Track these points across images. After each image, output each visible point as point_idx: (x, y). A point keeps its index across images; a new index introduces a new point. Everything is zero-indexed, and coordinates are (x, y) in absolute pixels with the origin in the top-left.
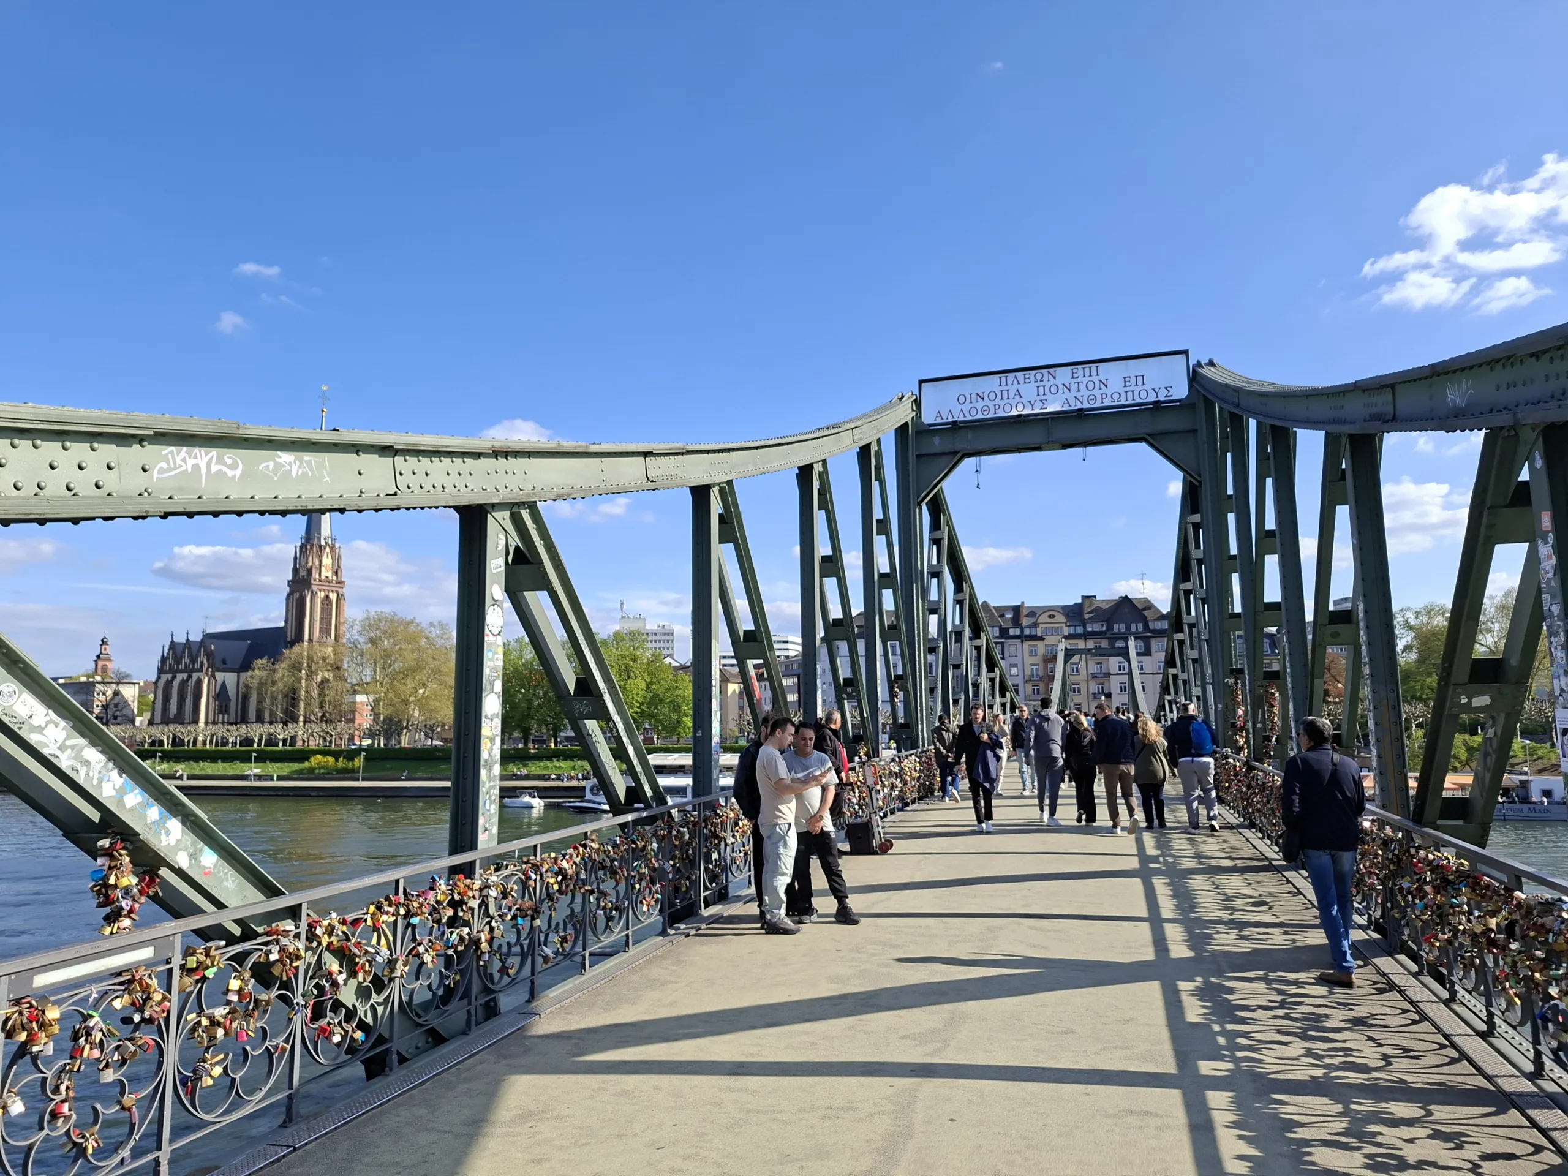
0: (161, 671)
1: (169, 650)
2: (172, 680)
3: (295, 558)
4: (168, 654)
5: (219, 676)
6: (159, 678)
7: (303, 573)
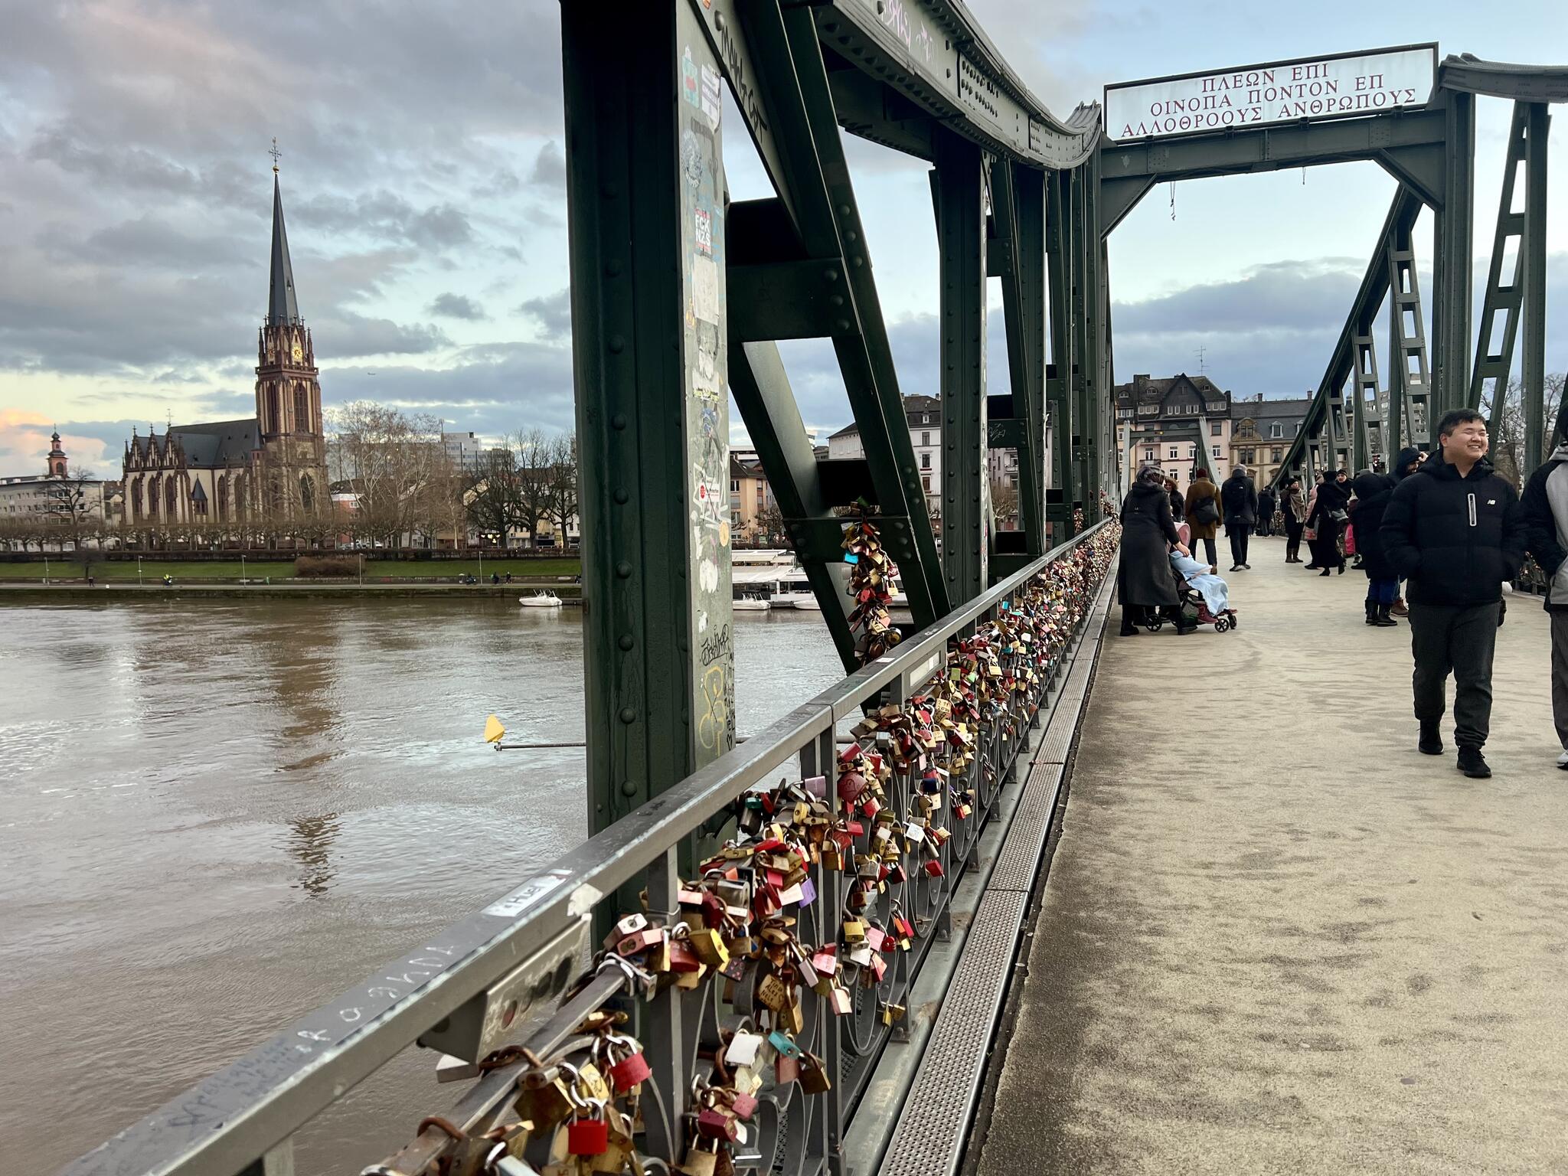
0: (127, 469)
1: (133, 445)
2: (141, 479)
3: (261, 342)
4: (132, 449)
5: (192, 474)
6: (125, 476)
7: (271, 359)
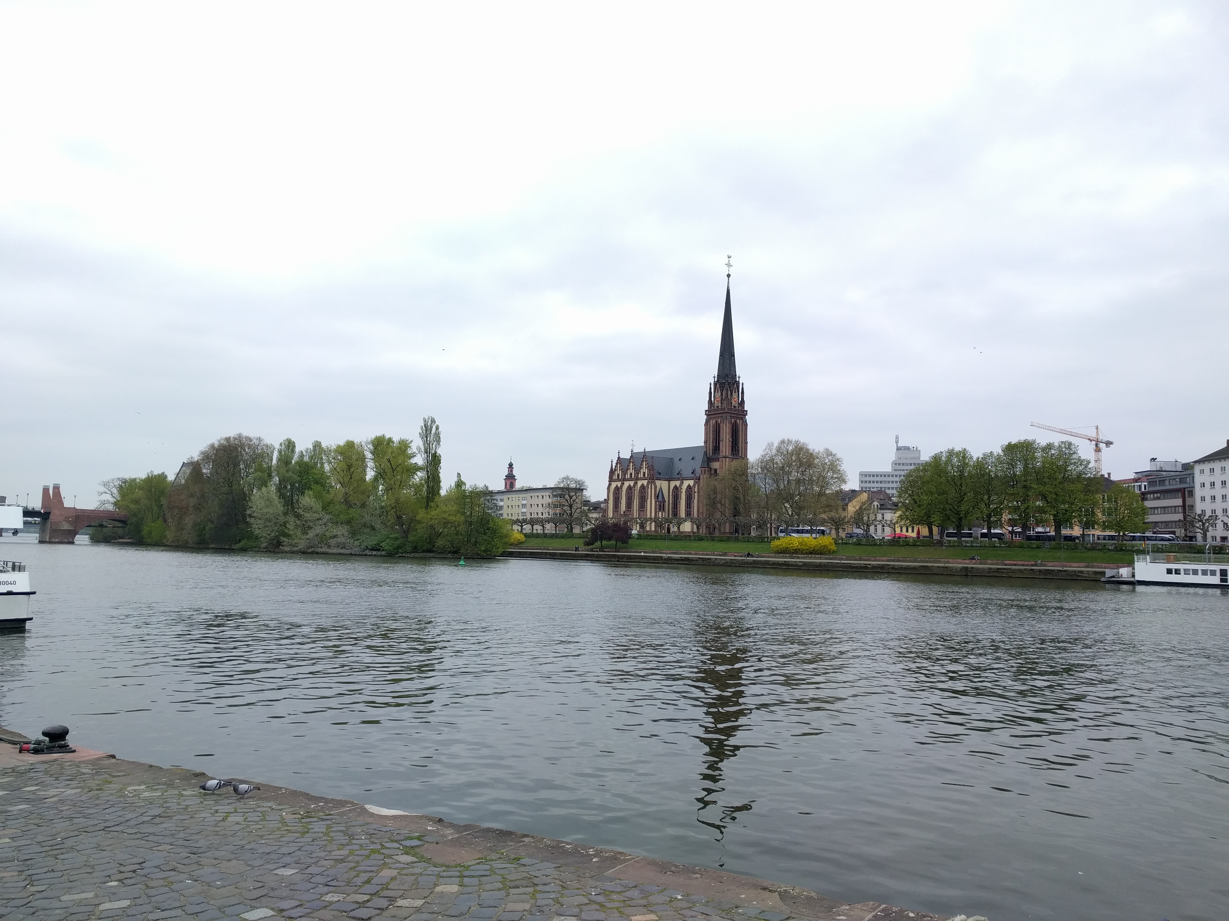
0: (611, 479)
1: (617, 464)
2: (621, 486)
3: (710, 393)
4: (616, 467)
5: (658, 483)
6: (610, 485)
7: (717, 404)
